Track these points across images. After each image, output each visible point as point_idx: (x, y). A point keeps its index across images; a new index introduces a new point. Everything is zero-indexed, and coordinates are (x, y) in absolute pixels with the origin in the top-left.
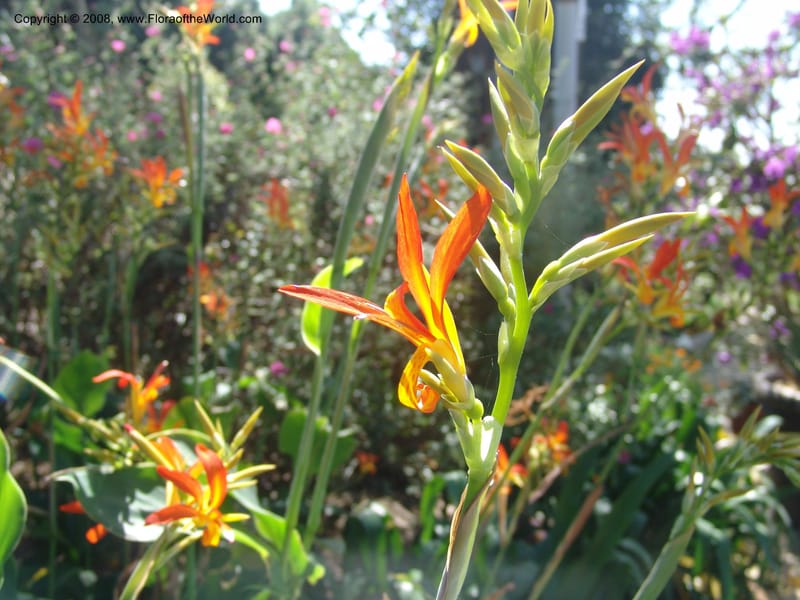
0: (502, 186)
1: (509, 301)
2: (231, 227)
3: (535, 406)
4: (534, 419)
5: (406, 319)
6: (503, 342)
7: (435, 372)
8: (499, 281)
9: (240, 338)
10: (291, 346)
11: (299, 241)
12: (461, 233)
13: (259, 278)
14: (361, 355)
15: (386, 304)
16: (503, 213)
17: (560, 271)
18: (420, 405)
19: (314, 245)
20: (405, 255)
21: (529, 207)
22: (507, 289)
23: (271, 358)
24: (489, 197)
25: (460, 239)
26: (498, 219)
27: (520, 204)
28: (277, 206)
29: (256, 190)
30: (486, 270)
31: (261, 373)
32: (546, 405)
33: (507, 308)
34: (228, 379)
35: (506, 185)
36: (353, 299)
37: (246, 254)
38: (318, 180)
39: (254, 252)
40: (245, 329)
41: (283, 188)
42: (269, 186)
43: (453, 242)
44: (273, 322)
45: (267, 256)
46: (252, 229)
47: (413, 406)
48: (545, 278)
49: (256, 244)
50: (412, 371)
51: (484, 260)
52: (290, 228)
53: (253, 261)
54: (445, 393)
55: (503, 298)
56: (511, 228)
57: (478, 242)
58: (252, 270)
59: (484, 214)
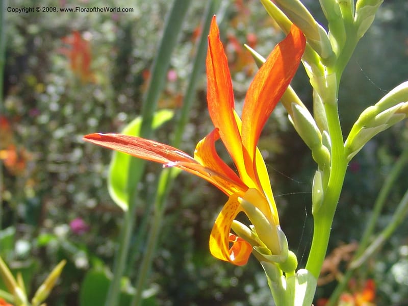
0: (317, 27)
1: (324, 148)
2: (31, 80)
3: (343, 266)
4: (342, 279)
5: (216, 167)
6: (317, 191)
7: (248, 224)
8: (312, 128)
9: (40, 194)
10: (91, 203)
11: (100, 96)
12: (273, 78)
13: (59, 133)
14: (168, 212)
15: (196, 151)
16: (318, 56)
17: (378, 117)
18: (232, 258)
19: (115, 100)
20: (215, 101)
21: (343, 49)
22: (321, 136)
23: (72, 216)
24: (303, 38)
25: (272, 84)
26: (313, 62)
27: (335, 46)
28: (79, 60)
29: (57, 43)
30: (299, 117)
31: (62, 231)
32: (355, 264)
33: (321, 156)
34: (27, 236)
35: (320, 26)
36: (160, 147)
37: (46, 108)
38: (121, 33)
39: (54, 107)
40: (45, 185)
41: (85, 42)
42: (71, 39)
43: (264, 88)
44: (72, 179)
45: (68, 110)
46: (52, 83)
47: (225, 259)
48: (362, 124)
49: (56, 98)
50: (224, 221)
51: (297, 107)
52: (92, 83)
53: (54, 116)
54: (258, 245)
55: (317, 146)
56: (326, 71)
57: (290, 87)
58: (53, 125)
59: (297, 56)
